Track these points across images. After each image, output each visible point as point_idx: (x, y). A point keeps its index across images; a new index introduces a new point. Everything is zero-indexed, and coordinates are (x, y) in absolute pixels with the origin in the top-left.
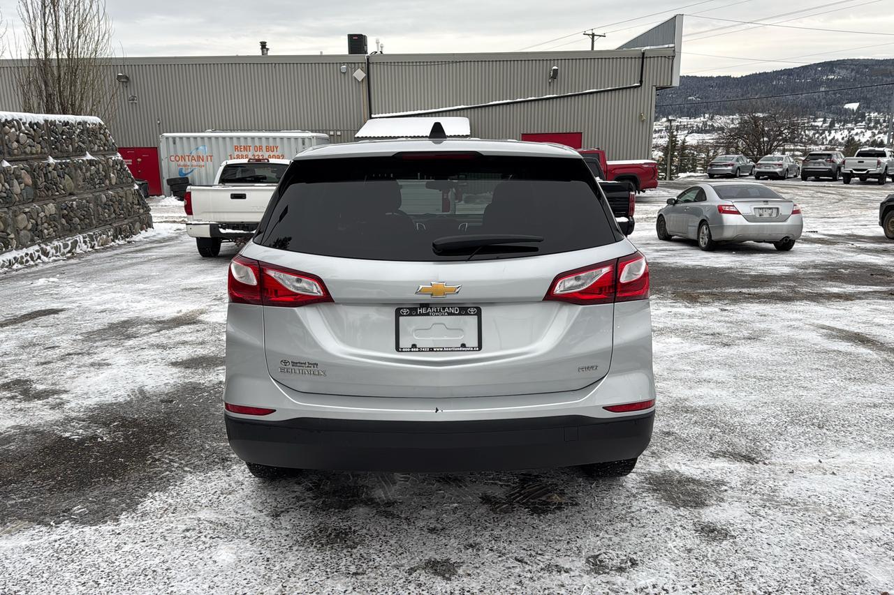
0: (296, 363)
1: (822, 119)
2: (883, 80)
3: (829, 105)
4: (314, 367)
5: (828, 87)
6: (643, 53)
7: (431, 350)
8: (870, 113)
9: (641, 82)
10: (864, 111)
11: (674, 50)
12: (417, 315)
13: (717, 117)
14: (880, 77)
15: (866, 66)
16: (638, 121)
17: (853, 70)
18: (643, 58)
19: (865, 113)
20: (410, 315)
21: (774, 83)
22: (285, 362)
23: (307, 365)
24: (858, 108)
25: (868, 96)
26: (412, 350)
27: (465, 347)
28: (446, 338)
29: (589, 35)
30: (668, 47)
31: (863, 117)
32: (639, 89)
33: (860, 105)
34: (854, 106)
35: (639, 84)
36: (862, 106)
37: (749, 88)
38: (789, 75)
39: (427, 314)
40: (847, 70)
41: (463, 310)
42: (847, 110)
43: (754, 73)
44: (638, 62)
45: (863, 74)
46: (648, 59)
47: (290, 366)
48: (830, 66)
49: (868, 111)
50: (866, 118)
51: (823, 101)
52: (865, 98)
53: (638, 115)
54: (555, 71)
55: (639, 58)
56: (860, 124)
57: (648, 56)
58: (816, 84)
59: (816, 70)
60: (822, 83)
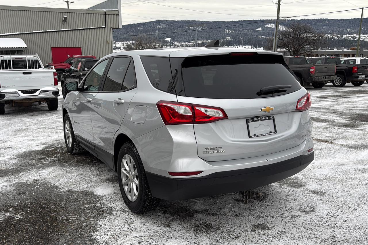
0: (212, 148)
1: (158, 45)
2: (178, 29)
3: (160, 38)
4: (220, 149)
5: (159, 31)
6: (105, 12)
7: (261, 135)
8: (175, 42)
9: (105, 25)
10: (173, 41)
11: (118, 12)
12: (255, 121)
13: (117, 42)
14: (177, 28)
15: (172, 23)
16: (106, 43)
17: (167, 24)
18: (105, 14)
19: (173, 42)
20: (252, 122)
21: (138, 28)
22: (207, 149)
23: (217, 148)
24: (171, 40)
25: (173, 35)
26: (255, 136)
27: (272, 133)
28: (264, 130)
29: (66, 1)
30: (115, 10)
31: (173, 44)
32: (105, 28)
33: (171, 39)
34: (169, 39)
35: (105, 26)
36: (172, 39)
37: (129, 30)
38: (144, 25)
39: (258, 121)
40: (165, 24)
41: (269, 118)
42: (167, 41)
43: (130, 24)
44: (103, 16)
45: (170, 26)
46: (108, 15)
47: (209, 150)
48: (159, 22)
49: (174, 41)
50: (174, 44)
51: (158, 37)
52: (173, 36)
53: (106, 40)
54: (65, 18)
55: (103, 14)
56: (172, 47)
57: (108, 14)
58: (154, 30)
59: (154, 24)
60: (156, 30)
